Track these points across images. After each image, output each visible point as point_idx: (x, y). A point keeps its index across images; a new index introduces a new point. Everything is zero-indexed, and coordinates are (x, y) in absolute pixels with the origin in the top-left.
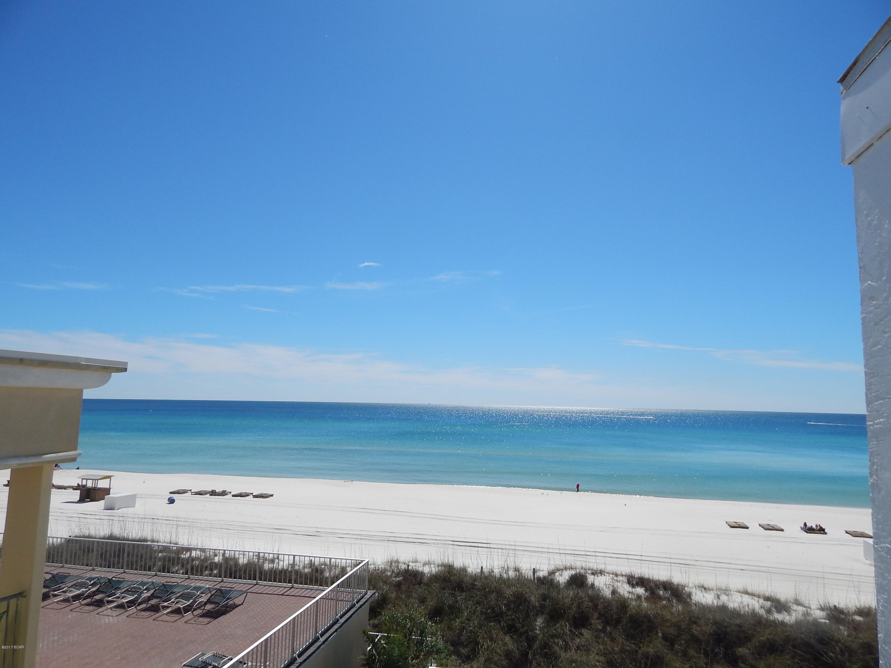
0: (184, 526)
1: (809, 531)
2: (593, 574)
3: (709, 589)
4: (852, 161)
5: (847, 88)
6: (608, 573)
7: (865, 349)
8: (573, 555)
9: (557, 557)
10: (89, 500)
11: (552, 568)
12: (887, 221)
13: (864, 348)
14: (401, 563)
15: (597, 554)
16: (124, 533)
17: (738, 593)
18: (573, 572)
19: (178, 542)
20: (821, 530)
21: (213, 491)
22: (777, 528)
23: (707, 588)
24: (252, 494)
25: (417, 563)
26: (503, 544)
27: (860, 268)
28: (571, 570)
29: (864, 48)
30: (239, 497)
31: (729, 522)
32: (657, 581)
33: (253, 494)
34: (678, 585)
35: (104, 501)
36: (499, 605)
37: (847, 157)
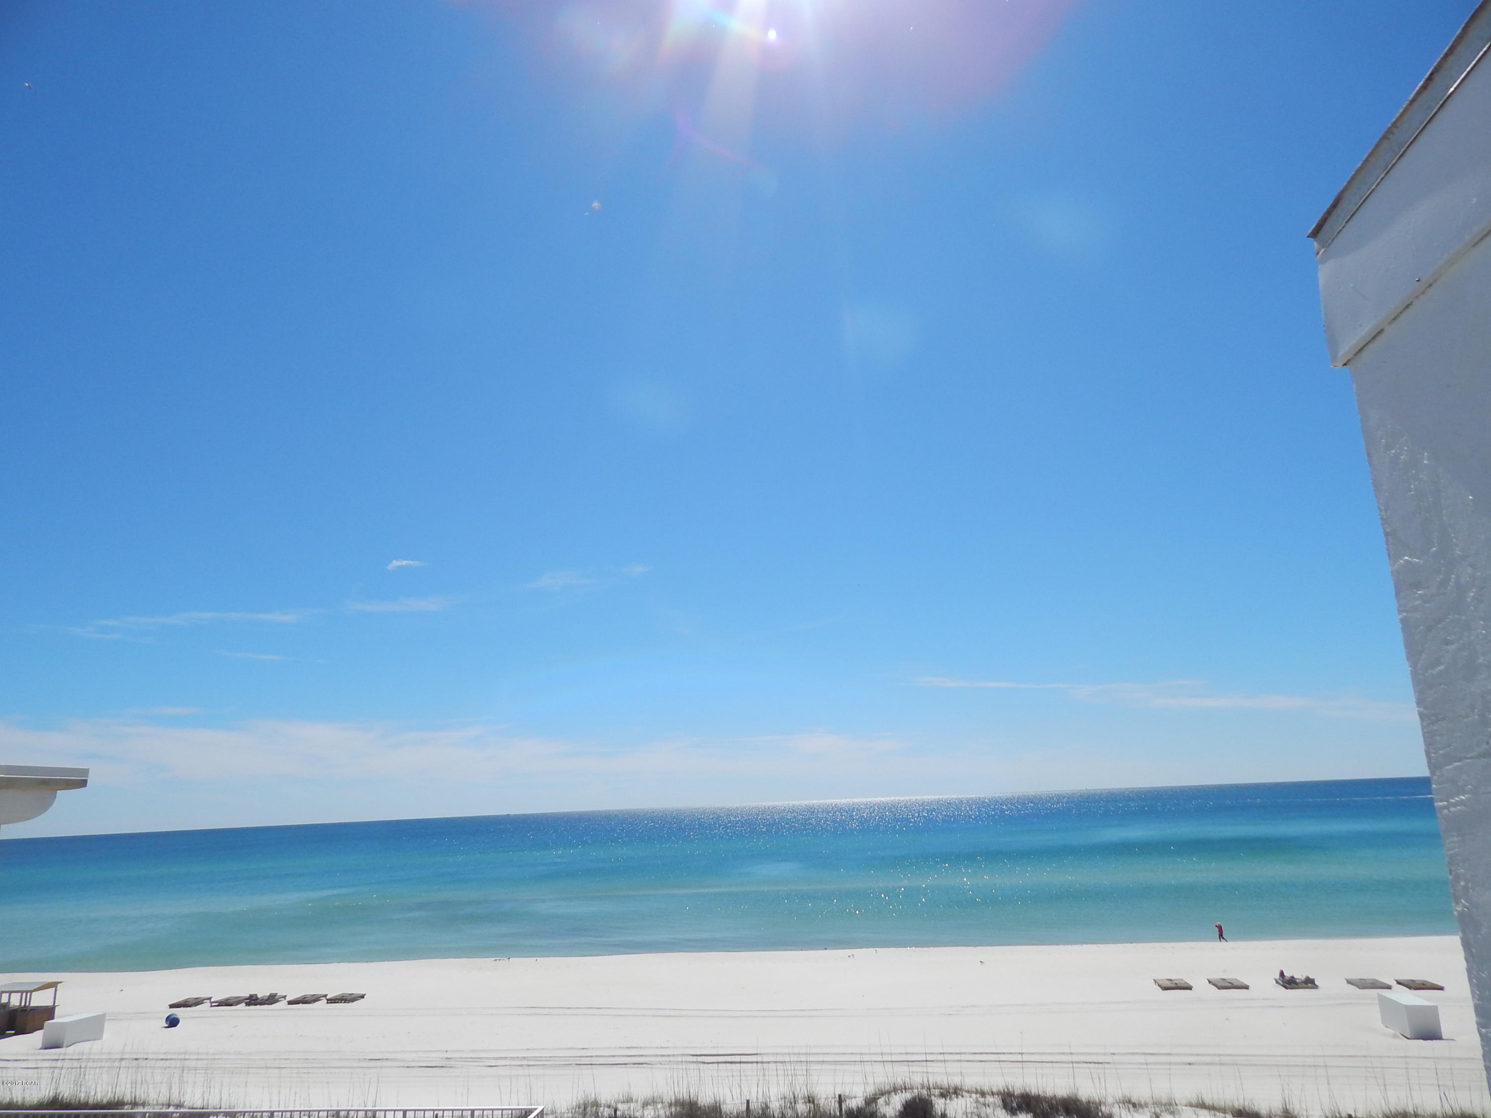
0: (196, 1069)
1: (1289, 984)
2: (943, 1095)
3: (1141, 1106)
4: (1349, 361)
5: (1325, 244)
6: (968, 1092)
7: (1415, 674)
8: (906, 1063)
9: (879, 1068)
10: (13, 1032)
11: (870, 1090)
12: (1426, 454)
13: (1411, 671)
14: (602, 1105)
15: (947, 1057)
16: (80, 1092)
17: (1189, 1108)
18: (908, 1096)
19: (184, 1102)
20: (1309, 983)
21: (251, 996)
22: (1239, 984)
23: (1137, 1103)
24: (325, 996)
25: (631, 1104)
26: (786, 1054)
27: (1387, 534)
28: (904, 1091)
29: (1348, 179)
30: (301, 1005)
31: (1159, 980)
32: (1052, 1099)
33: (328, 997)
34: (1089, 1102)
35: (42, 1031)
37: (1341, 354)
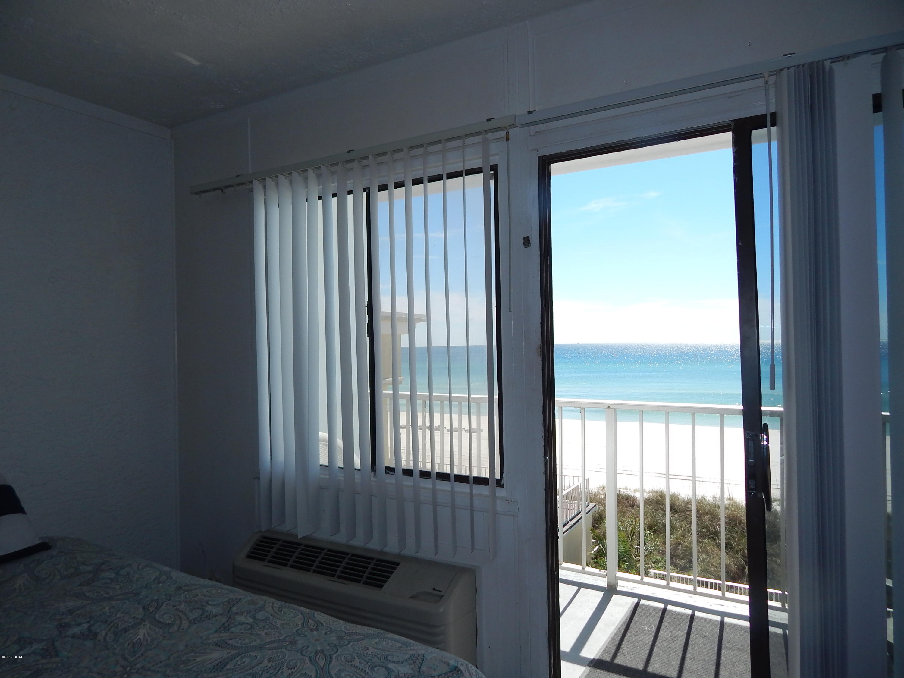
33: (465, 429)
36: (713, 526)
